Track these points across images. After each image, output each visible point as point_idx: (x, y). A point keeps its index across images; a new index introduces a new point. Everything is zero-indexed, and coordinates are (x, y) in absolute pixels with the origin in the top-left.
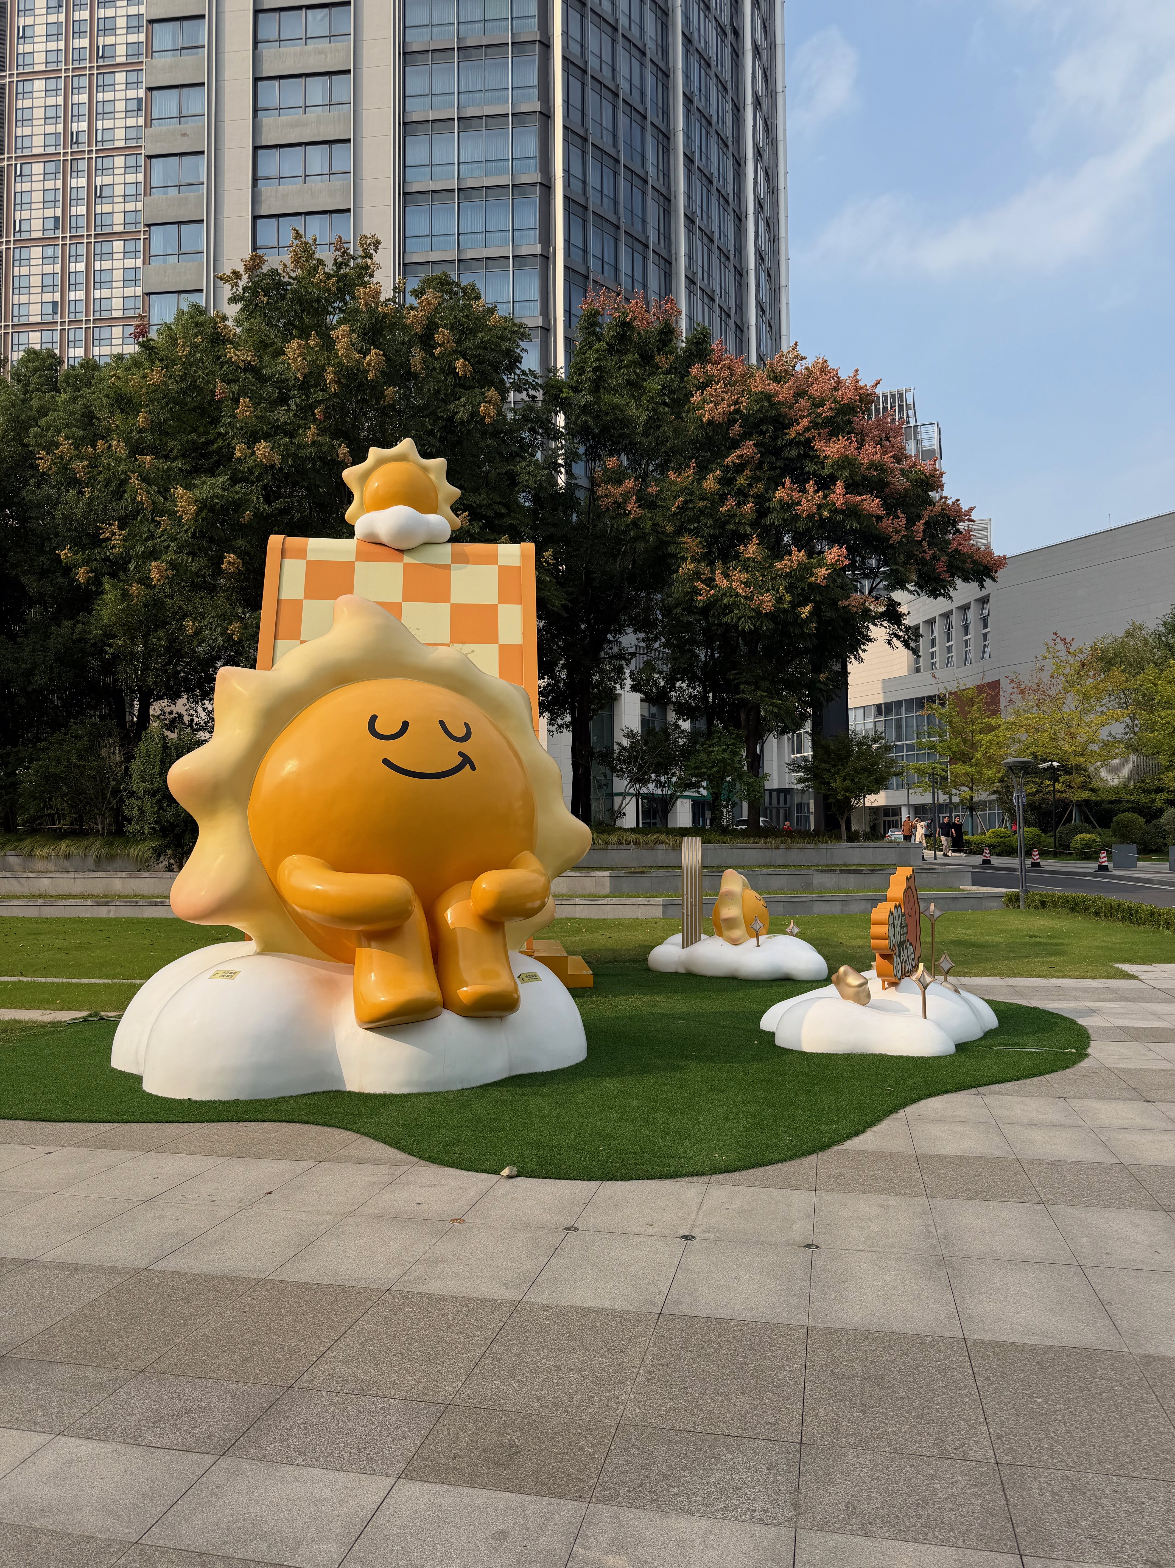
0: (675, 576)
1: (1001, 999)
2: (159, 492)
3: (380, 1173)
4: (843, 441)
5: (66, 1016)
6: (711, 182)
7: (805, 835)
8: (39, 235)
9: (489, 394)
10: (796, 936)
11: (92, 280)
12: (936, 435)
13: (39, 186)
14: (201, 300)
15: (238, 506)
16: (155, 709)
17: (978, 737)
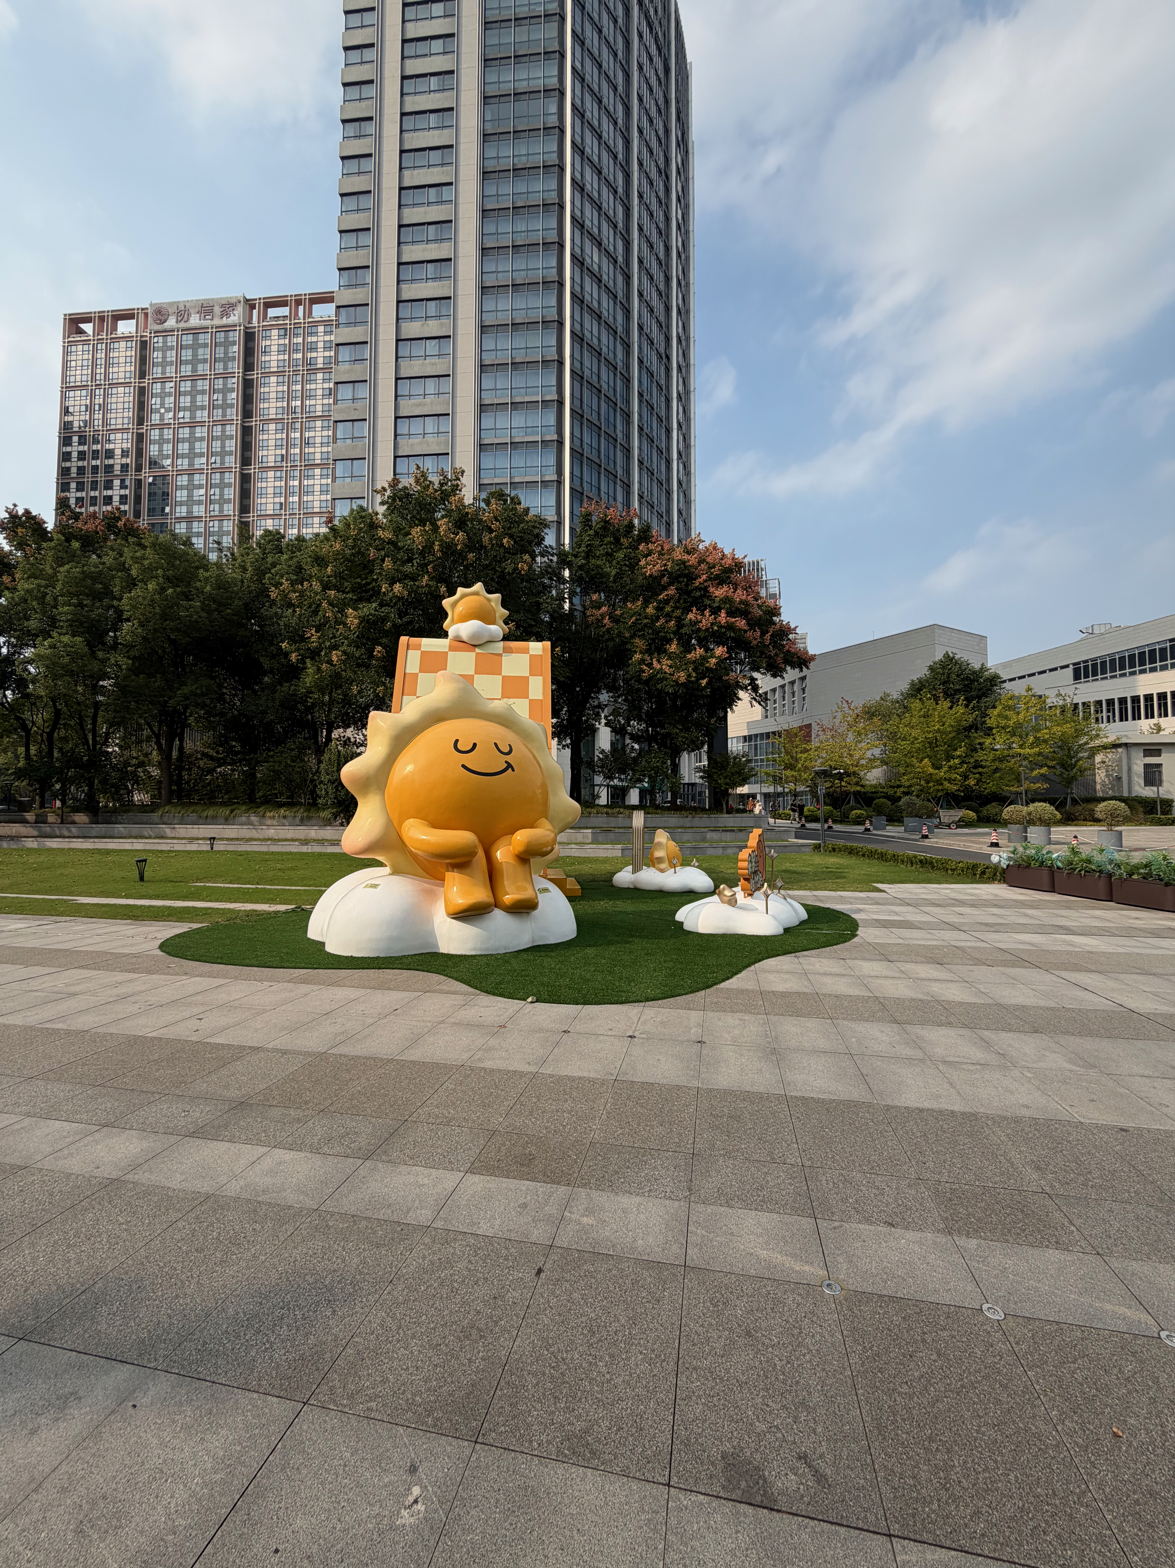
0: (630, 662)
1: (809, 903)
2: (339, 612)
3: (459, 999)
4: (725, 588)
5: (282, 908)
6: (653, 442)
7: (703, 809)
8: (273, 464)
9: (525, 558)
10: (697, 867)
11: (303, 491)
12: (777, 585)
13: (273, 437)
14: (364, 503)
15: (384, 620)
16: (335, 734)
17: (799, 755)
